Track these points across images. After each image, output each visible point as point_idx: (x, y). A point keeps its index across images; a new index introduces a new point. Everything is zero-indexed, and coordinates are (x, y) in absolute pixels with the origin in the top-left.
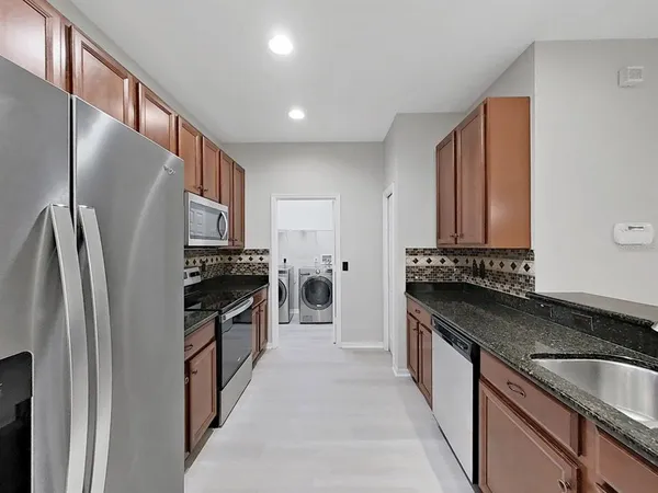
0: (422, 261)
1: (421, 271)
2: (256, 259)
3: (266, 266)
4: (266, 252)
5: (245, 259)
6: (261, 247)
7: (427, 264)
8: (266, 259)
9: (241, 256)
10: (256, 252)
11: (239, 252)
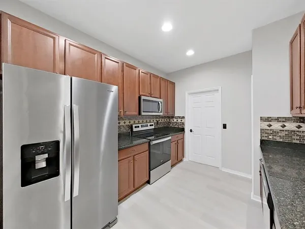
0: (276, 126)
1: (275, 133)
2: (179, 120)
3: (183, 124)
4: (183, 117)
5: (175, 120)
6: (181, 115)
7: (282, 129)
8: (183, 120)
9: (174, 119)
10: (179, 117)
11: (173, 117)
